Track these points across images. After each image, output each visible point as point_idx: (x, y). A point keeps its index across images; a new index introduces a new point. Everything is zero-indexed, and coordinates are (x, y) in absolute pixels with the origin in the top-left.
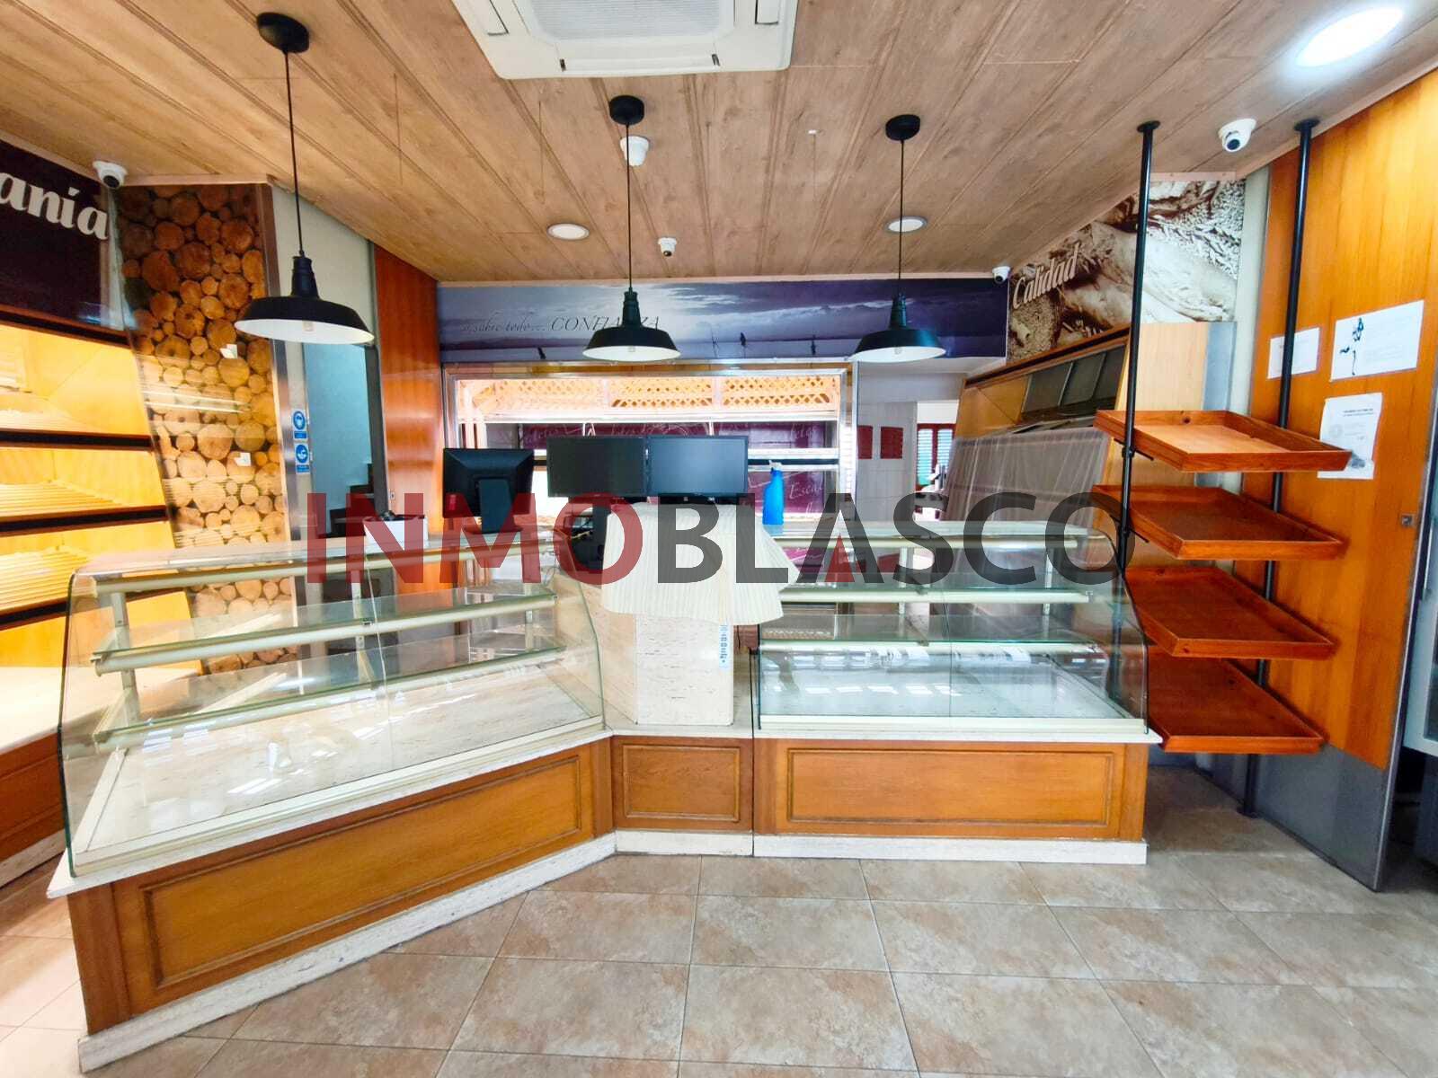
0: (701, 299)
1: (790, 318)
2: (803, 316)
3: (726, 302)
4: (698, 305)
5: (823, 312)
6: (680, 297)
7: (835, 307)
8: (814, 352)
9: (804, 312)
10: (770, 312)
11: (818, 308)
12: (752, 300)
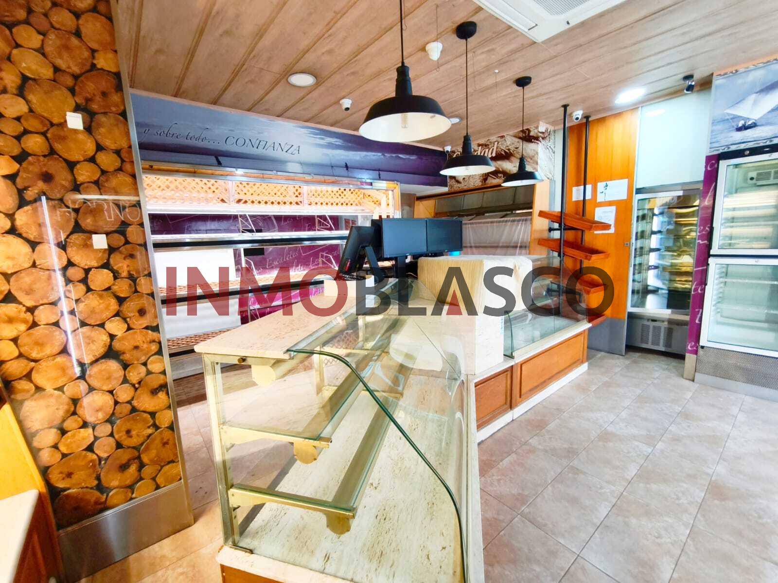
0: (323, 139)
1: (368, 157)
2: (374, 158)
3: (337, 143)
4: (322, 142)
5: (382, 157)
6: (312, 135)
7: (388, 155)
8: (380, 178)
9: (374, 155)
10: (359, 153)
11: (380, 154)
12: (350, 144)
